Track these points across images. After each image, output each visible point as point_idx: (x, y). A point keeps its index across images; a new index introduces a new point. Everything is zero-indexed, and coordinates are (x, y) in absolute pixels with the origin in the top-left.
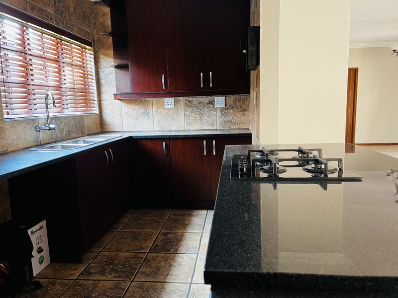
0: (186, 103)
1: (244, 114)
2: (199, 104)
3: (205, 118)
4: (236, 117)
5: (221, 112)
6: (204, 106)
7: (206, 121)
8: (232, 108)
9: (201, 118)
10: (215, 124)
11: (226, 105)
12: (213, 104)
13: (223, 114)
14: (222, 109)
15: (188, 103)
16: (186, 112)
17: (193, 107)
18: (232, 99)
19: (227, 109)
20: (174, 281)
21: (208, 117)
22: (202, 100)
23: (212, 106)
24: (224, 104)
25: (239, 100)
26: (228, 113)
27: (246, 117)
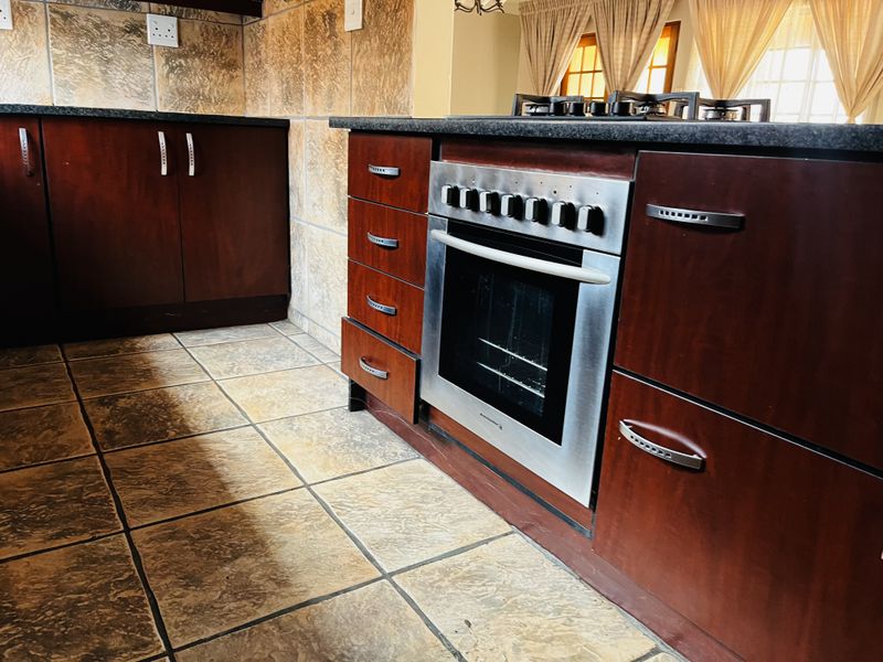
0: (54, 21)
1: (232, 77)
2: (97, 26)
3: (118, 75)
4: (210, 80)
5: (167, 63)
6: (112, 36)
7: (122, 85)
8: (199, 54)
9: (105, 73)
10: (152, 94)
11: (180, 42)
12: (143, 36)
13: (172, 69)
14: (170, 55)
15: (60, 21)
16: (52, 49)
17: (79, 35)
18: (197, 28)
19: (186, 57)
20: (256, 495)
21: (128, 71)
22: (105, 18)
23: (139, 40)
24: (176, 38)
25: (218, 35)
26: (189, 69)
27: (236, 87)
